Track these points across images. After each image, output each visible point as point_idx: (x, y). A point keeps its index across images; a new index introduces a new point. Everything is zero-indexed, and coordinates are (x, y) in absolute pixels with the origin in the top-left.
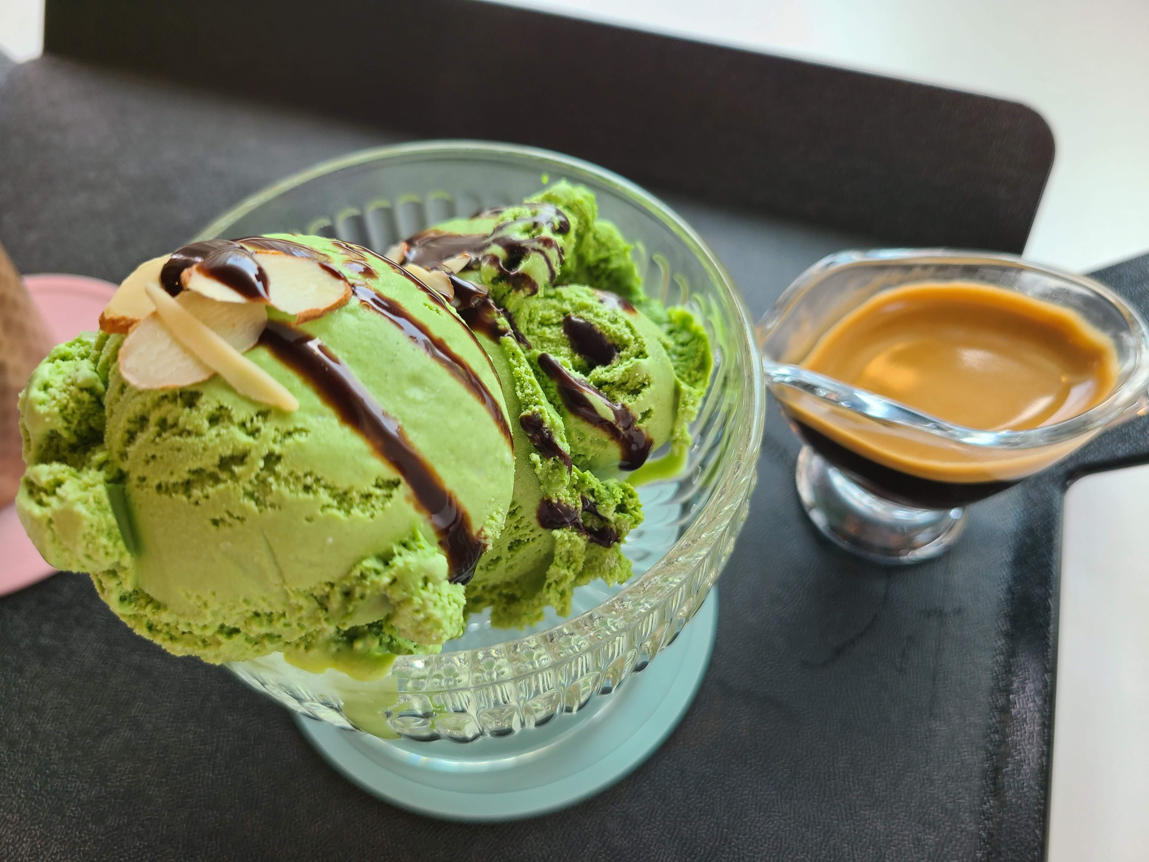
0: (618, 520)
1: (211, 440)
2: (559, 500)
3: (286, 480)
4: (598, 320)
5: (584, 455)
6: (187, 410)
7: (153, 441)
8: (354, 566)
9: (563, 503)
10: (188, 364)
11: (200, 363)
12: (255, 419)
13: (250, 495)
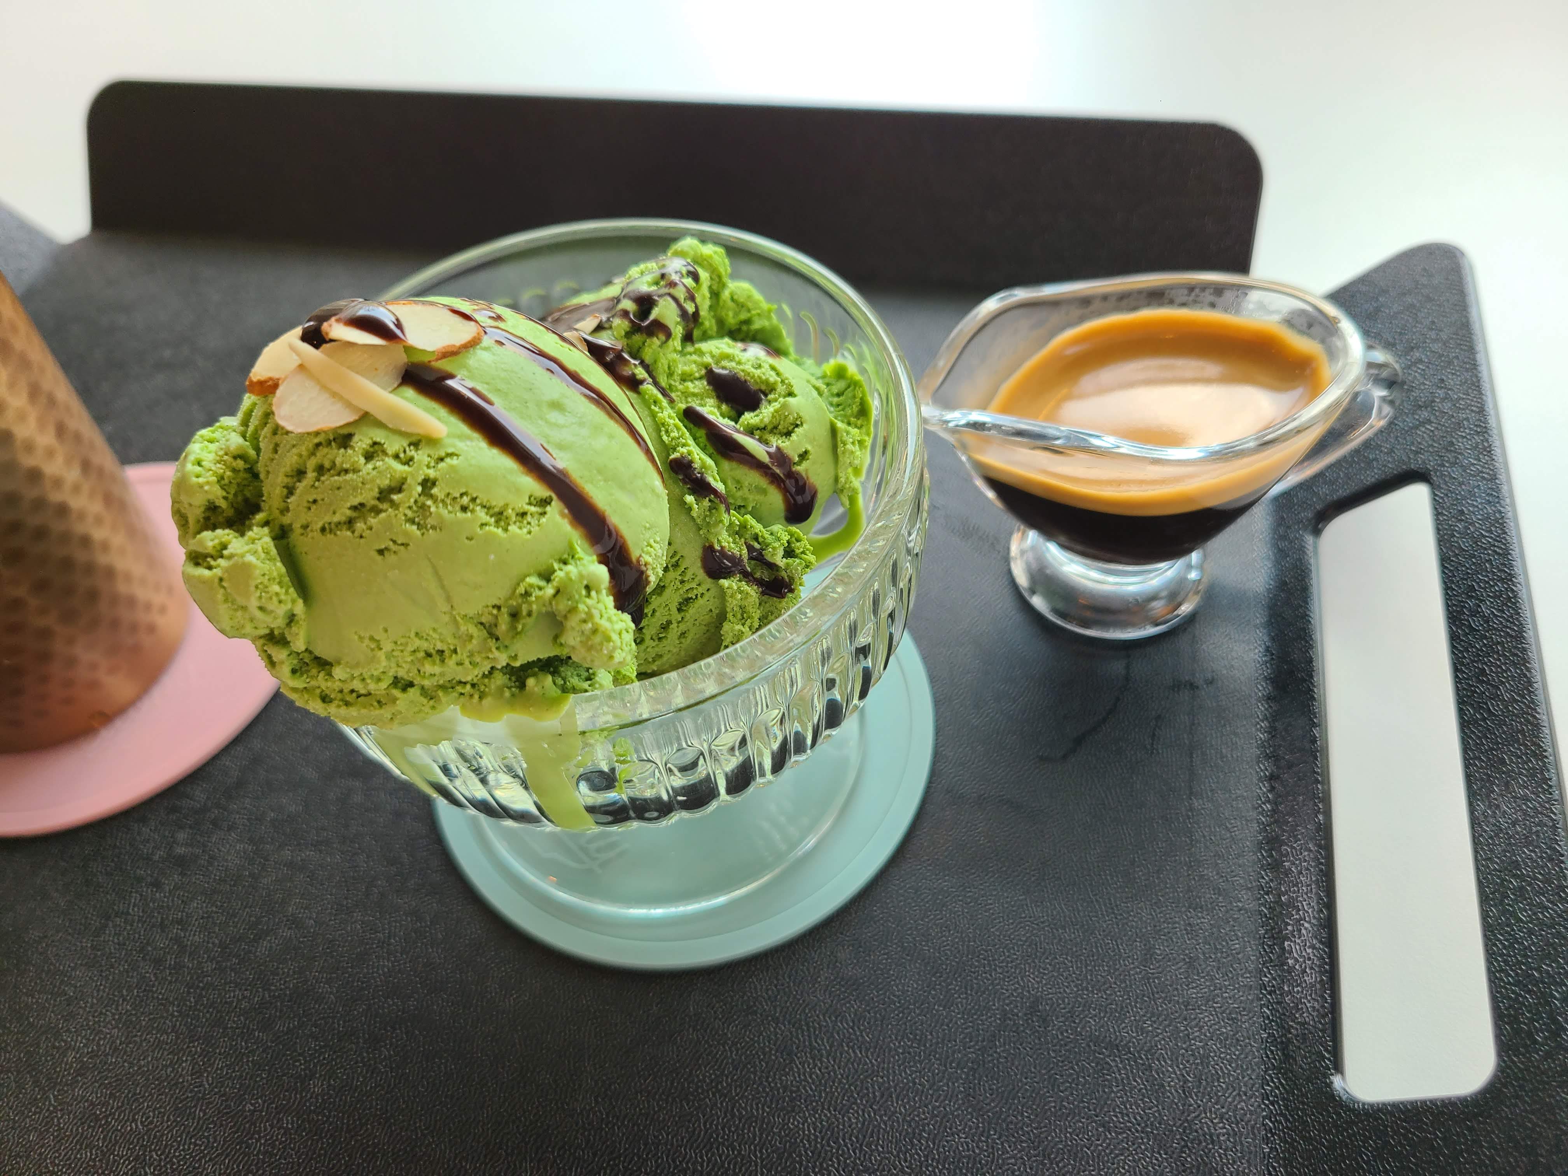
0: (788, 565)
1: (368, 474)
2: (722, 547)
3: (443, 501)
4: (741, 367)
5: (743, 506)
6: (342, 450)
7: (313, 486)
8: (518, 584)
9: (726, 550)
10: (338, 406)
11: (349, 405)
12: (407, 449)
13: (412, 521)
